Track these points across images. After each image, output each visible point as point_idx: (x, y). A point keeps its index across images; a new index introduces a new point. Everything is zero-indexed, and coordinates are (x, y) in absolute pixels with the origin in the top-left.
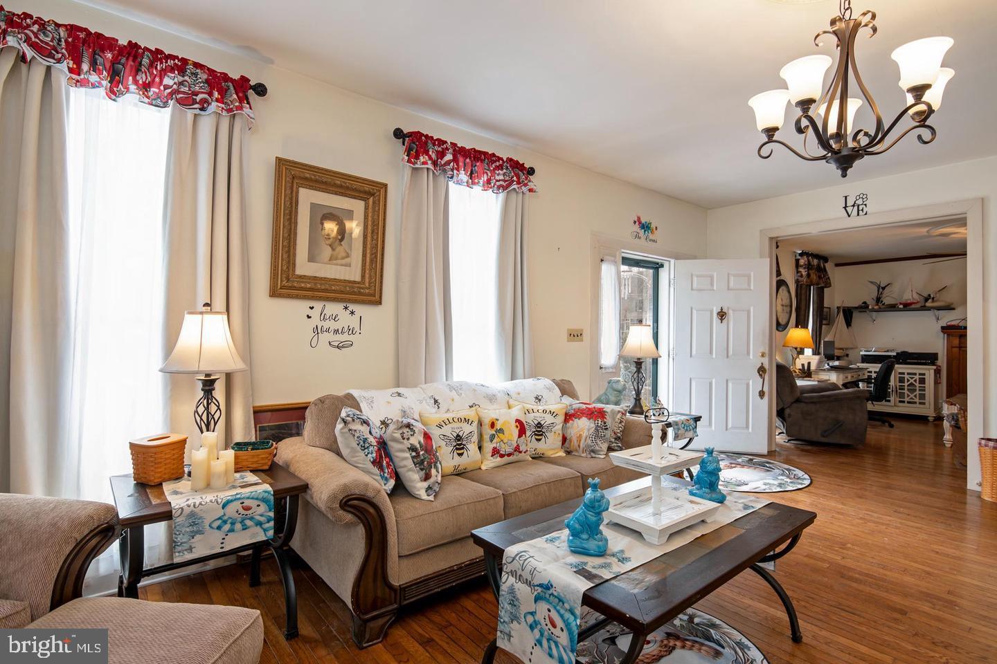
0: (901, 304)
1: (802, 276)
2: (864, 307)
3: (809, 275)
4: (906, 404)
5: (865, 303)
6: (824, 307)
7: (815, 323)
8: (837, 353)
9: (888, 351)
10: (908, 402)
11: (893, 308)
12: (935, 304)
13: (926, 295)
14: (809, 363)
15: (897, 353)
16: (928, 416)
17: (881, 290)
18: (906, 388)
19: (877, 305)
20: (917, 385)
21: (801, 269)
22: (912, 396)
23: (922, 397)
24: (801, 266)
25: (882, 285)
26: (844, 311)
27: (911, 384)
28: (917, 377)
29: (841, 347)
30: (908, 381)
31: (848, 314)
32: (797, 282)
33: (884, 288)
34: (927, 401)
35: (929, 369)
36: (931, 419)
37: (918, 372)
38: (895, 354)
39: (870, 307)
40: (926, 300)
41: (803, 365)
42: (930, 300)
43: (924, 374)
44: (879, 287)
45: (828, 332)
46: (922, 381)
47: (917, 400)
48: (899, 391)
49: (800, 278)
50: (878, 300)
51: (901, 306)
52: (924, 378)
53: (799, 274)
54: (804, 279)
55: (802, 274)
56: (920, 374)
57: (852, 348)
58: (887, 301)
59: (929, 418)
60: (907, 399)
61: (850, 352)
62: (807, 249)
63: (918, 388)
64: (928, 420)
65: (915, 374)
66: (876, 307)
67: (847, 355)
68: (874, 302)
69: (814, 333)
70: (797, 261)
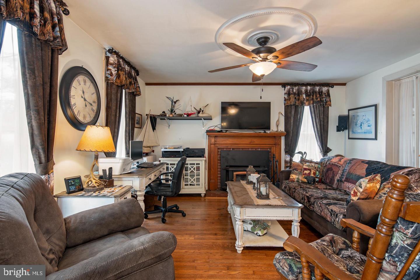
0: (185, 114)
1: (111, 74)
2: (163, 116)
3: (118, 76)
4: (189, 186)
5: (164, 112)
6: (135, 113)
7: (128, 125)
8: (145, 150)
9: (178, 148)
10: (190, 185)
11: (180, 117)
12: (204, 115)
13: (198, 109)
14: (111, 169)
15: (184, 149)
16: (201, 194)
17: (173, 104)
18: (189, 174)
19: (171, 114)
20: (195, 172)
21: (110, 67)
22: (192, 180)
23: (198, 180)
24: (111, 64)
25: (175, 100)
26: (151, 117)
27: (192, 171)
28: (195, 166)
29: (148, 145)
30: (190, 169)
31: (153, 120)
32: (107, 79)
33: (175, 103)
34: (200, 183)
35: (202, 161)
36: (203, 195)
37: (195, 162)
38: (182, 150)
39: (167, 116)
40: (199, 112)
41: (104, 171)
42: (201, 112)
43: (199, 164)
44: (172, 101)
45: (139, 134)
46: (198, 169)
47: (195, 183)
48: (185, 177)
49: (110, 77)
50: (172, 111)
51: (186, 116)
52: (199, 167)
53: (109, 72)
54: (114, 78)
55: (112, 73)
56: (197, 164)
57: (156, 146)
58: (178, 112)
59: (202, 195)
60: (189, 183)
61: (154, 149)
62: (117, 49)
63: (195, 174)
64: (201, 196)
65: (194, 164)
66: (171, 116)
67: (153, 151)
68: (169, 113)
69: (127, 134)
70: (107, 58)
